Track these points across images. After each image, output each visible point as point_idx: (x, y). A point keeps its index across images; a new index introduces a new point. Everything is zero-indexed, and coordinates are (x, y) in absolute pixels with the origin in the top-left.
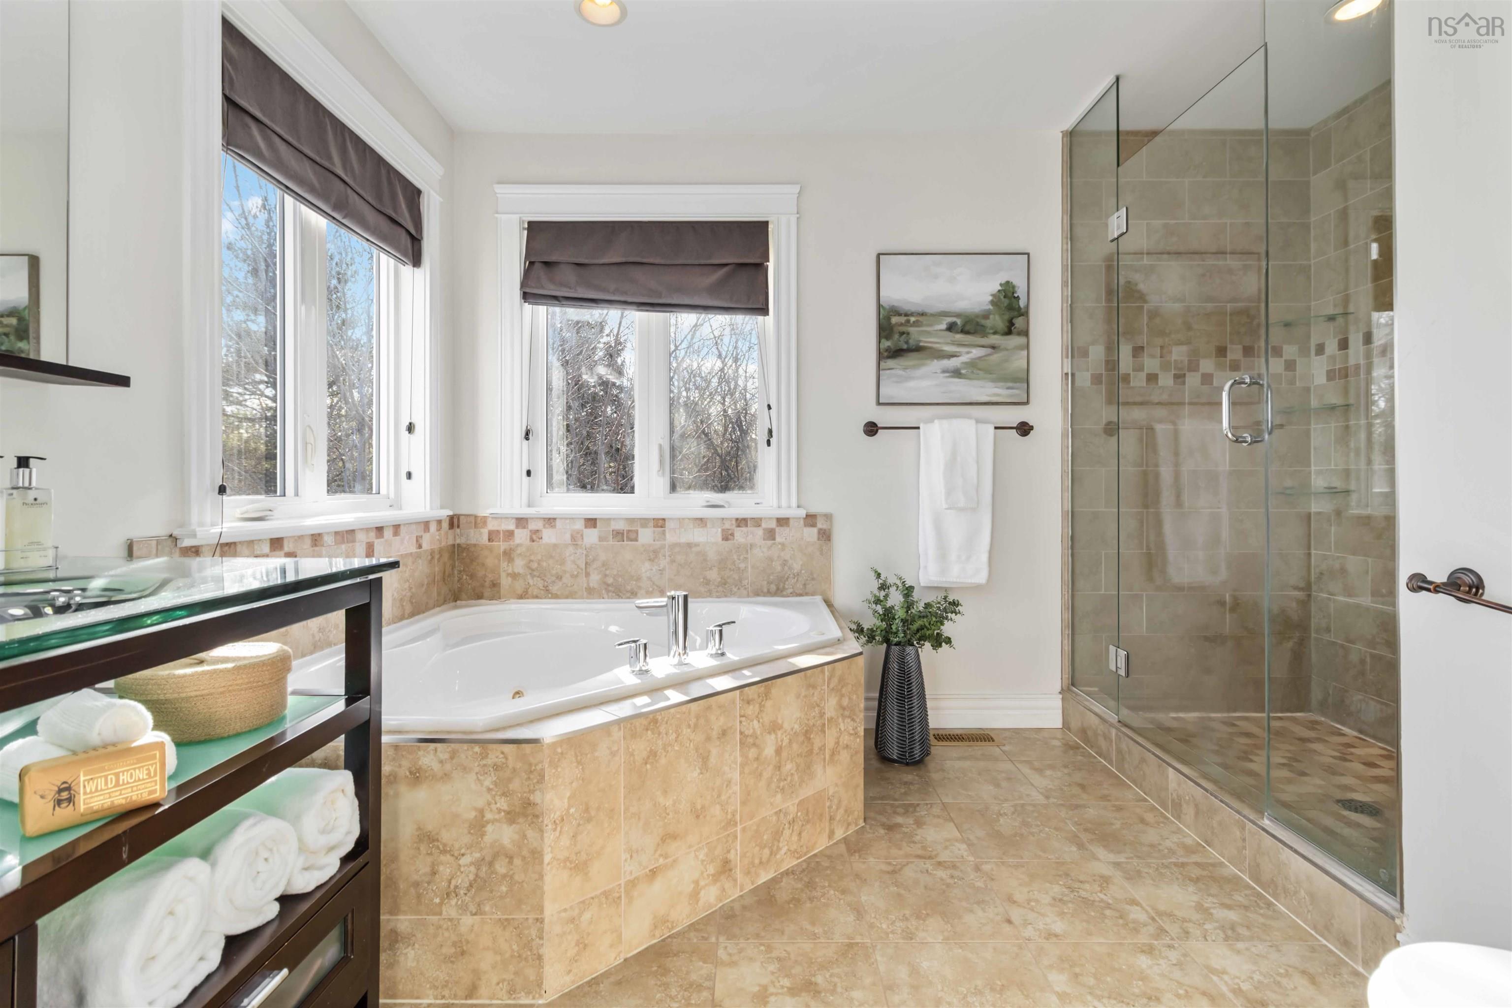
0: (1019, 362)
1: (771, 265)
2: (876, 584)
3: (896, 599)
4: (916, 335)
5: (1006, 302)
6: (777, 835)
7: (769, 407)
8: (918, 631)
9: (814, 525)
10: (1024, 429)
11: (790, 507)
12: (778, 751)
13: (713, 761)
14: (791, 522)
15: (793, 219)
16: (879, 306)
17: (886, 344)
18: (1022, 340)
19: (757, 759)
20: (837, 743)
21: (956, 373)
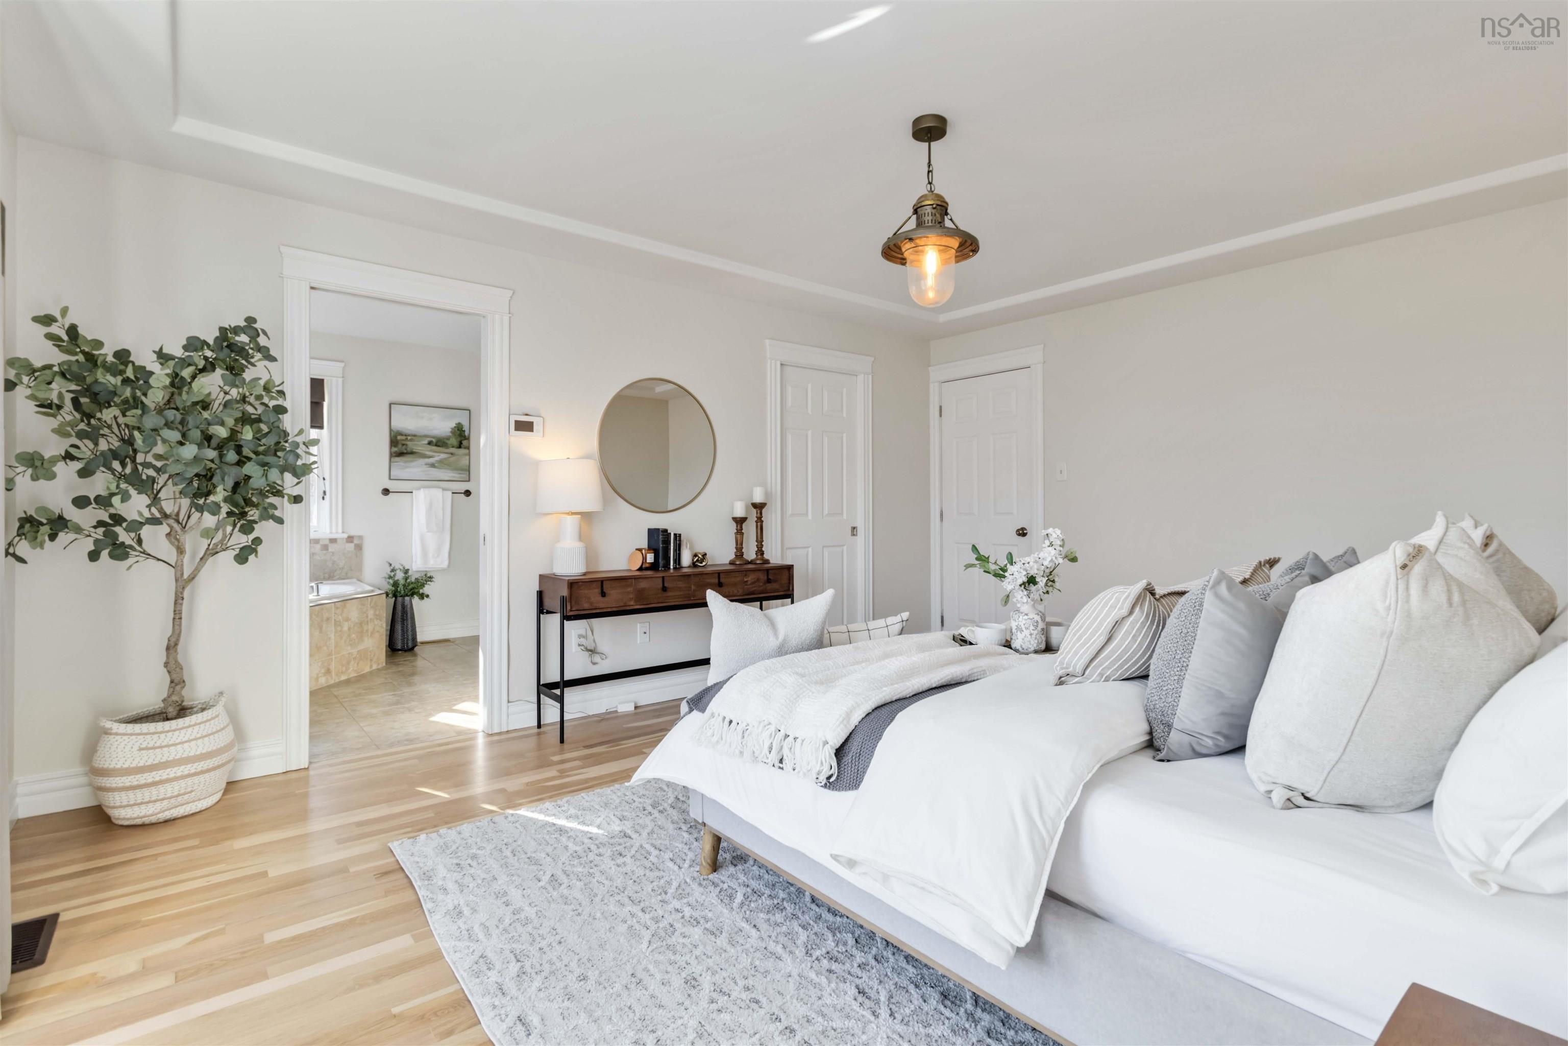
0: (464, 462)
1: (325, 404)
2: (389, 569)
3: (400, 576)
4: (411, 445)
5: (458, 432)
6: (348, 663)
7: (324, 479)
8: (411, 590)
9: (352, 542)
10: (468, 493)
11: (337, 533)
12: (349, 629)
13: (324, 628)
14: (338, 541)
15: (340, 380)
16: (391, 430)
17: (395, 449)
18: (466, 451)
19: (340, 631)
20: (374, 629)
21: (433, 465)
